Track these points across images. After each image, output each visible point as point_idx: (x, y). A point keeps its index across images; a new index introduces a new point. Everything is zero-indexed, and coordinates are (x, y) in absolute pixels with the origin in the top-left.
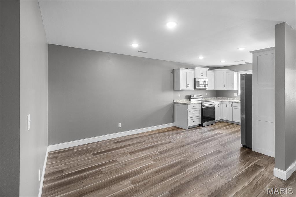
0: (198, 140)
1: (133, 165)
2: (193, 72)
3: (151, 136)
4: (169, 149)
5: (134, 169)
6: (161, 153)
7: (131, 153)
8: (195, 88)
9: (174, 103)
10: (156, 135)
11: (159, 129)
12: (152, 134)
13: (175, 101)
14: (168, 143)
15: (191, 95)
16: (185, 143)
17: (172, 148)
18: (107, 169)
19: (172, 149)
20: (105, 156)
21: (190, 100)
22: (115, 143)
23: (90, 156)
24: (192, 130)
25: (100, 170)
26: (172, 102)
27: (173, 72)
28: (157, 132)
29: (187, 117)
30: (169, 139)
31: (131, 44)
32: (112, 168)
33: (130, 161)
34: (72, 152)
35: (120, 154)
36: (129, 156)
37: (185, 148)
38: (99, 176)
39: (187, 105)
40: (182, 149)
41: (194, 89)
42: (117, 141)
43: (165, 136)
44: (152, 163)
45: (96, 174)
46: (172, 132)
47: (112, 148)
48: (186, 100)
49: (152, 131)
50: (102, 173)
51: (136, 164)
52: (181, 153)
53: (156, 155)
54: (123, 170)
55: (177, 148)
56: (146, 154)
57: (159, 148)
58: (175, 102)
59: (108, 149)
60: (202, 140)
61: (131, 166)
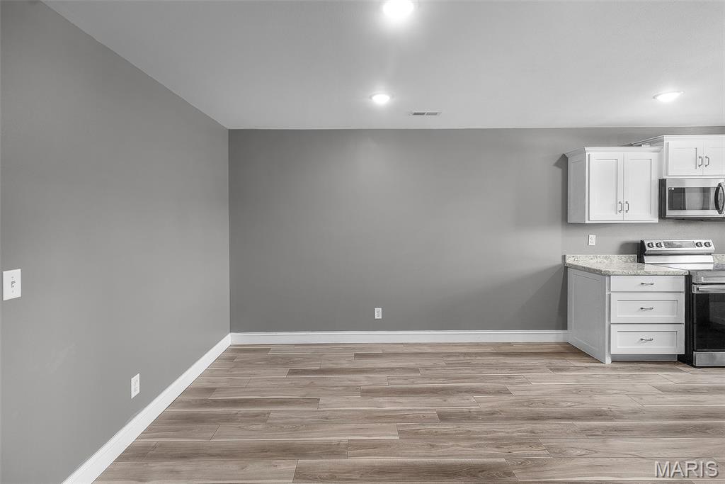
0: (622, 412)
1: (344, 426)
2: (654, 156)
3: (462, 358)
4: (479, 413)
5: (331, 438)
6: (444, 417)
7: (367, 393)
8: (662, 215)
9: (565, 268)
10: (479, 360)
11: (503, 343)
12: (465, 354)
13: (570, 260)
14: (494, 394)
15: (646, 243)
16: (559, 410)
17: (493, 414)
18: (284, 415)
19: (491, 416)
20: (308, 382)
21: (641, 260)
22: (357, 355)
23: (282, 372)
24: (630, 371)
25: (269, 413)
26: (559, 261)
27: (563, 162)
28: (489, 350)
29: (609, 320)
30: (511, 381)
31: (371, 97)
32: (291, 418)
33: (345, 414)
34: (263, 355)
35: (340, 389)
36: (357, 398)
37: (539, 426)
38: (255, 427)
39: (609, 276)
40: (529, 426)
41: (656, 220)
42: (363, 353)
43: (504, 367)
44: (393, 438)
45: (256, 418)
46: (537, 362)
47: (339, 366)
48: (624, 257)
49: (478, 345)
50: (264, 421)
51: (353, 426)
52: (511, 438)
53: (423, 420)
54: (310, 431)
55: (511, 418)
56: (399, 408)
57: (453, 400)
58: (567, 261)
59: (330, 366)
60: (641, 418)
61: (336, 427)
